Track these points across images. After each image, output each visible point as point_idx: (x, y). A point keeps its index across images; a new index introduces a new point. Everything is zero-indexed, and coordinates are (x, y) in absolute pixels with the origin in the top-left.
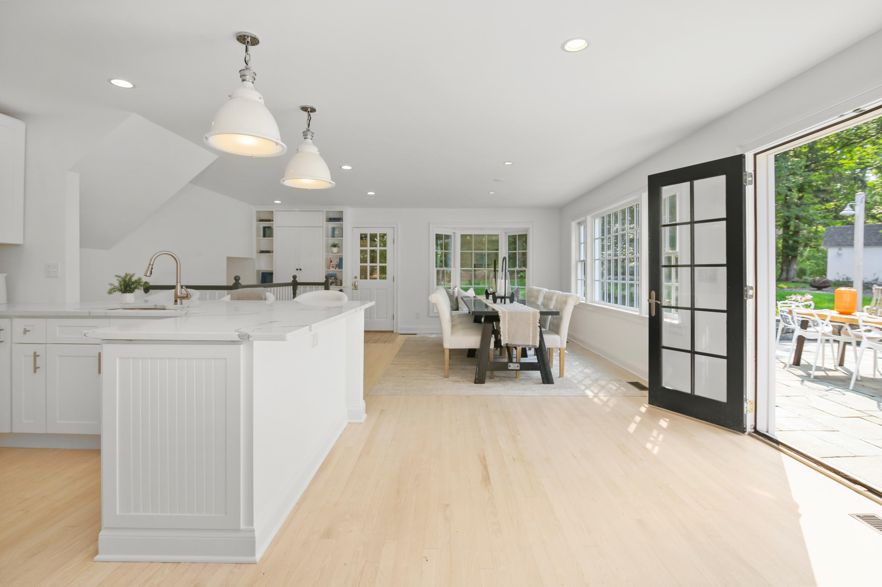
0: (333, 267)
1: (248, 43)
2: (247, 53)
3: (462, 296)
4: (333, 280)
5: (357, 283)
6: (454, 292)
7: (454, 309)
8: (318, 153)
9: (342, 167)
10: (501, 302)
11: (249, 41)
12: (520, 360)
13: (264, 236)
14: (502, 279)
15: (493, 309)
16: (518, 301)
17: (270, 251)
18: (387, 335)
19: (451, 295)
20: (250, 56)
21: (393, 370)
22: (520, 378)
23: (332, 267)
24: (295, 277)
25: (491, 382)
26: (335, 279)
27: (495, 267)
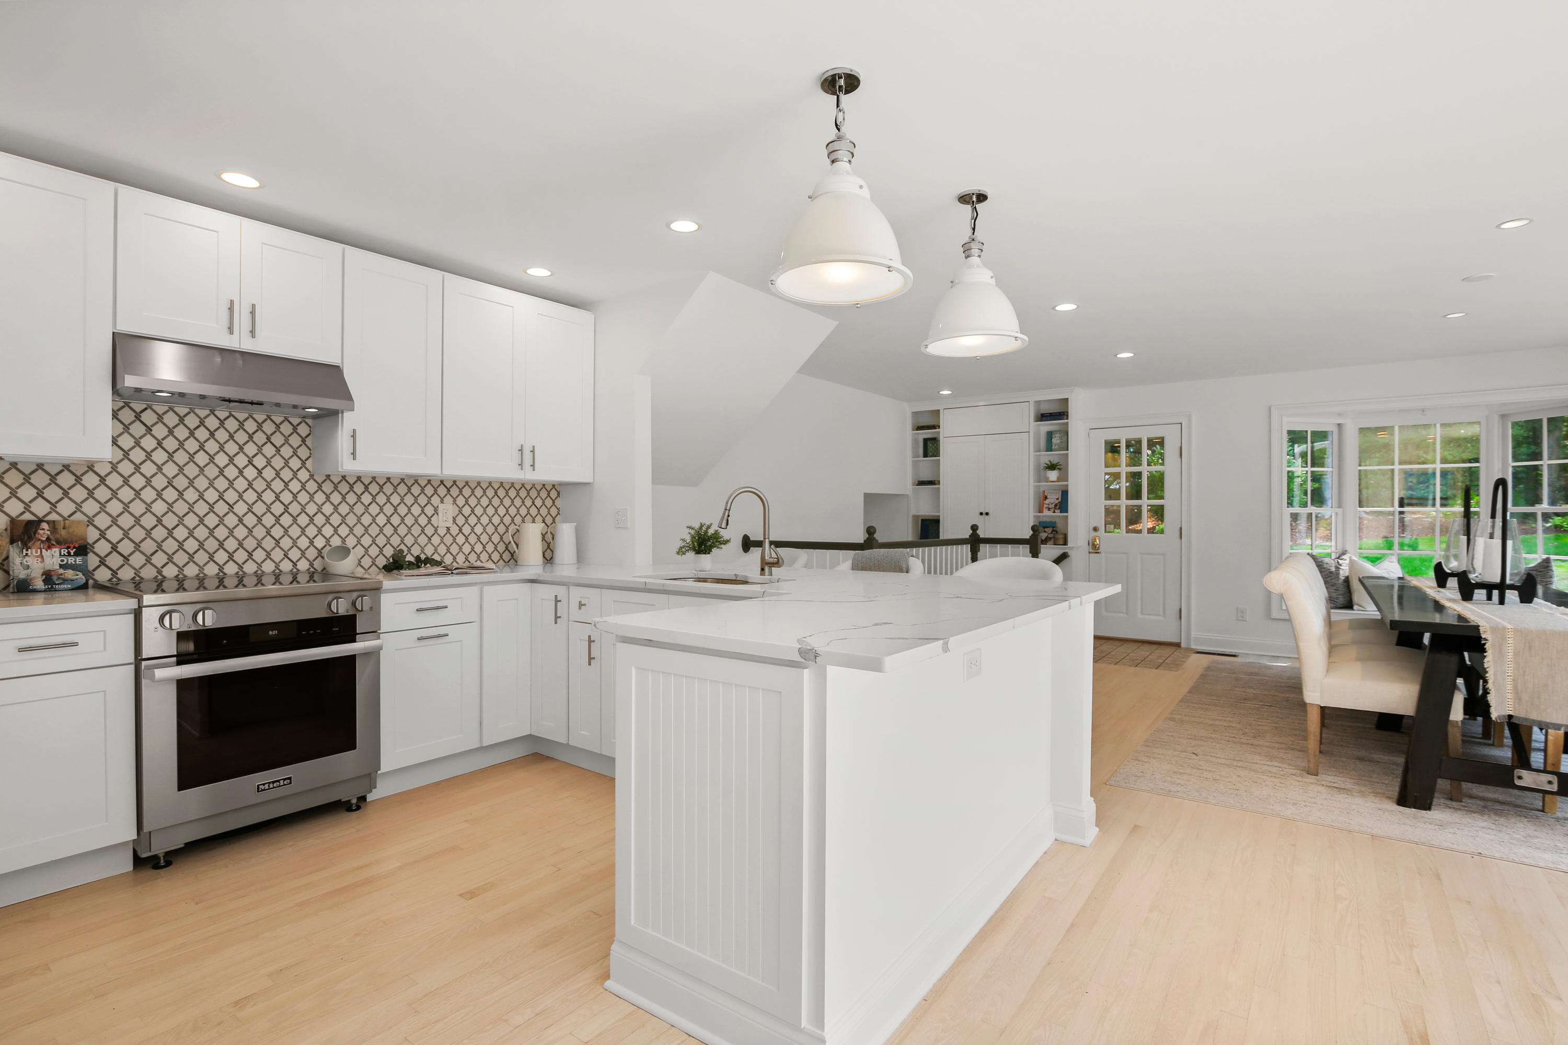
0: (1049, 509)
1: (841, 89)
2: (838, 108)
3: (1360, 577)
4: (1049, 534)
5: (1098, 541)
6: (1340, 565)
7: (1338, 605)
8: (993, 281)
9: (1057, 308)
10: (1489, 598)
11: (842, 84)
12: (1558, 763)
13: (925, 455)
14: (1491, 536)
15: (1461, 618)
16: (1546, 598)
17: (935, 481)
18: (1167, 651)
19: (1331, 573)
20: (844, 113)
21: (1171, 734)
22: (1559, 814)
23: (1046, 508)
24: (974, 528)
25: (1451, 810)
26: (1054, 532)
27: (1467, 505)
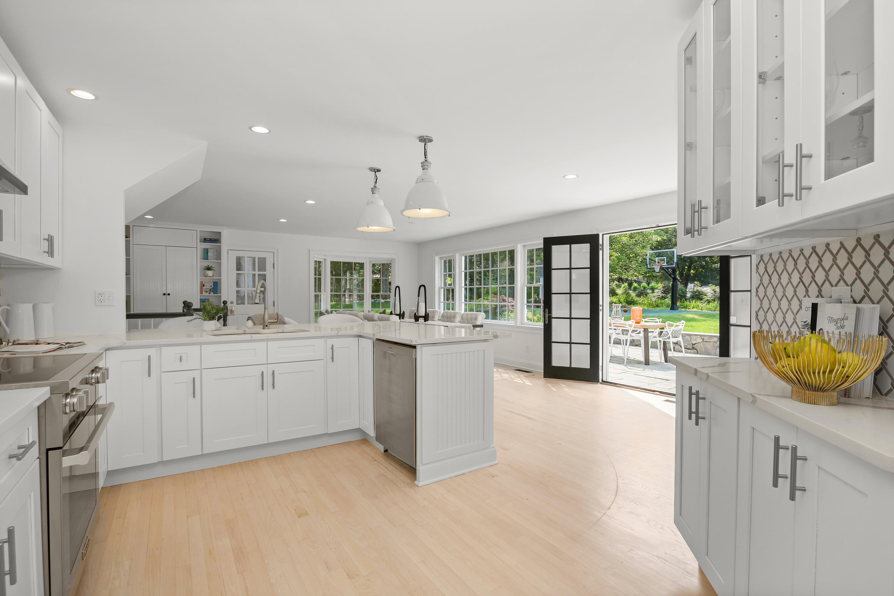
0: (206, 292)
5: (234, 308)
23: (204, 291)
